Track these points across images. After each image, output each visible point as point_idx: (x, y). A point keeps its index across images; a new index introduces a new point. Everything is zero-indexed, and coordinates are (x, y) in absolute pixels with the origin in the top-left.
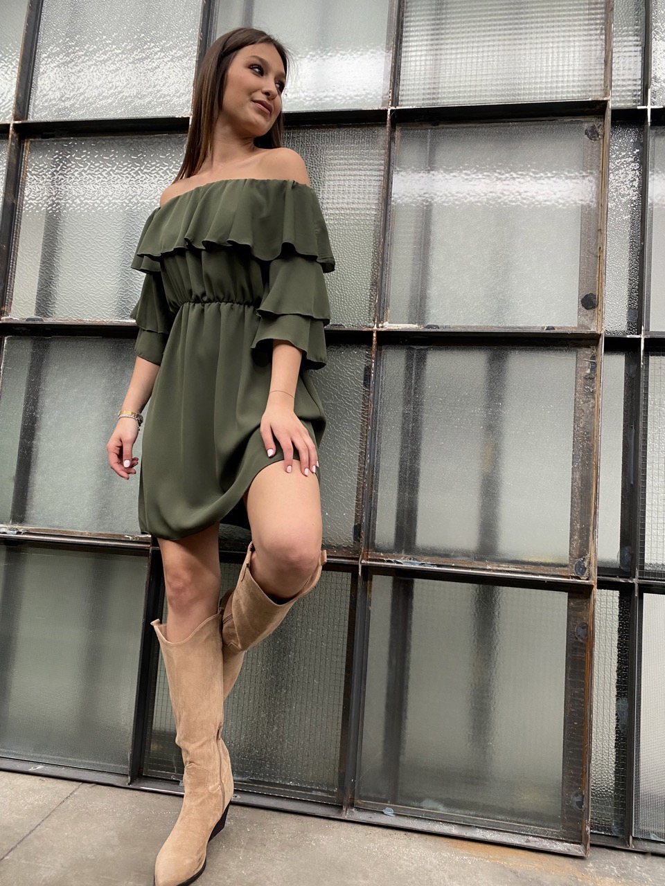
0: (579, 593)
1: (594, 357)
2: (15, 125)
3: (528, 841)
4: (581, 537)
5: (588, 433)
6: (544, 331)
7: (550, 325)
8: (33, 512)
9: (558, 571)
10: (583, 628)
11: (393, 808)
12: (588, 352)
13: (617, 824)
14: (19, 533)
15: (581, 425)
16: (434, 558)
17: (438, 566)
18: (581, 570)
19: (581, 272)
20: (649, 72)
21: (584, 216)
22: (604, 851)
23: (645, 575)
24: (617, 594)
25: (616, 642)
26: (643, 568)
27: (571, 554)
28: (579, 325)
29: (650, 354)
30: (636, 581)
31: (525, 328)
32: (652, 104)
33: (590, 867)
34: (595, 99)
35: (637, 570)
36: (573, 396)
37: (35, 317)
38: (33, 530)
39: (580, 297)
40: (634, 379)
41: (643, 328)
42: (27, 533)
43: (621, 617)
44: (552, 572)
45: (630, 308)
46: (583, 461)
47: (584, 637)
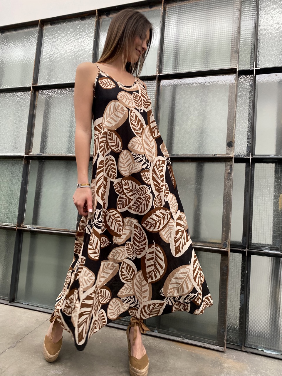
0: (224, 254)
1: (231, 166)
2: (32, 87)
3: (204, 345)
4: (226, 233)
5: (229, 194)
6: (213, 156)
7: (216, 154)
8: (39, 221)
9: (217, 246)
10: (226, 267)
11: (158, 330)
12: (229, 164)
13: (239, 341)
15: (226, 191)
18: (225, 246)
19: (227, 133)
20: (255, 55)
21: (229, 112)
22: (233, 350)
23: (250, 247)
24: (241, 255)
25: (241, 273)
26: (251, 245)
27: (222, 240)
28: (226, 153)
29: (255, 164)
30: (246, 250)
31: (207, 155)
32: (256, 67)
33: (225, 355)
34: (232, 68)
35: (247, 246)
36: (223, 180)
37: (39, 153)
38: (39, 227)
39: (227, 143)
40: (249, 173)
41: (251, 154)
42: (37, 228)
43: (242, 263)
44: (215, 246)
45: (248, 146)
46: (226, 205)
47: (226, 271)
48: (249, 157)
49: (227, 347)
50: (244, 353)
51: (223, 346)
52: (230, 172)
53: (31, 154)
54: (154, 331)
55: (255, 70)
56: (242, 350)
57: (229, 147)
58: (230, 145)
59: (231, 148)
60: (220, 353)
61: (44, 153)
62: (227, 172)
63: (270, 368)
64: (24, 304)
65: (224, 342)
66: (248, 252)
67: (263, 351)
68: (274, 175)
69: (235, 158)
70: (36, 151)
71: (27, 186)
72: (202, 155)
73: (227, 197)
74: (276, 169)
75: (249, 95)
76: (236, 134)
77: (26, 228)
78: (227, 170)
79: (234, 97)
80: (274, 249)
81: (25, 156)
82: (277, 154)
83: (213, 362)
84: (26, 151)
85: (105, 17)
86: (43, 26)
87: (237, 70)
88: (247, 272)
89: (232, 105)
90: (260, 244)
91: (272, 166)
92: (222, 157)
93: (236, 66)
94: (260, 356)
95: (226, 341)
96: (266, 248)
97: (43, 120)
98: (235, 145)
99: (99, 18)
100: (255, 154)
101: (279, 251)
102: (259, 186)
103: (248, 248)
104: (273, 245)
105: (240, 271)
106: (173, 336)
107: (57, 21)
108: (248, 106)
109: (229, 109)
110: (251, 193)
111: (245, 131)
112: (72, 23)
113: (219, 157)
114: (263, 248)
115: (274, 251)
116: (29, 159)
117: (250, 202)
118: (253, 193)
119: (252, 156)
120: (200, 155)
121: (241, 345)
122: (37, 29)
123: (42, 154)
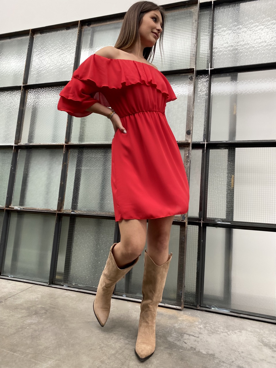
1: (189, 150)
2: (23, 86)
8: (25, 202)
10: (184, 237)
11: (126, 295)
14: (21, 209)
18: (184, 218)
19: (186, 123)
21: (188, 105)
22: (189, 309)
28: (185, 140)
29: (210, 150)
32: (211, 68)
33: (182, 312)
34: (191, 68)
35: (202, 219)
37: (27, 143)
38: (26, 208)
39: (186, 131)
41: (206, 140)
42: (24, 209)
43: (199, 234)
45: (204, 134)
47: (184, 240)
48: (204, 143)
49: (184, 307)
50: (199, 311)
51: (180, 305)
52: (188, 156)
53: (20, 144)
54: (122, 296)
55: (210, 70)
56: (198, 309)
57: (188, 135)
58: (188, 133)
59: (190, 135)
60: (178, 311)
61: (32, 143)
62: (186, 156)
63: (219, 321)
64: (9, 277)
65: (181, 303)
66: (203, 223)
67: (215, 309)
68: (227, 159)
69: (193, 144)
70: (24, 141)
71: (15, 172)
74: (229, 154)
76: (194, 124)
77: (14, 208)
78: (186, 154)
81: (14, 146)
83: (170, 316)
85: (87, 27)
86: (34, 35)
87: (195, 70)
88: (203, 242)
89: (190, 99)
91: (226, 151)
93: (194, 66)
96: (220, 221)
98: (194, 133)
99: (81, 27)
100: (210, 140)
101: (229, 222)
104: (226, 218)
105: (197, 241)
106: (139, 299)
107: (45, 31)
108: (205, 100)
109: (188, 102)
110: (206, 173)
111: (202, 121)
112: (58, 32)
114: (216, 220)
115: (226, 222)
116: (18, 148)
117: (206, 181)
118: (208, 173)
119: (206, 142)
121: (197, 305)
122: (28, 37)
123: (29, 144)
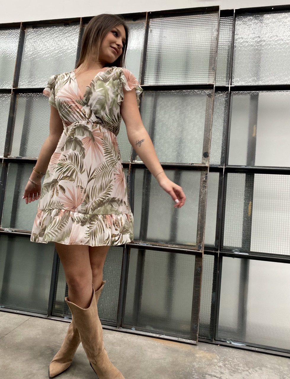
0: (199, 256)
1: (206, 174)
2: (13, 89)
3: (178, 339)
4: (200, 237)
5: (203, 200)
6: (190, 165)
7: (193, 163)
8: (18, 224)
9: (192, 248)
10: (200, 268)
11: (135, 328)
12: (205, 172)
13: (210, 335)
14: (12, 231)
15: (201, 198)
16: (151, 243)
17: (153, 245)
18: (200, 248)
19: (203, 144)
20: (230, 74)
21: (205, 124)
22: (204, 343)
23: (222, 250)
24: (213, 256)
25: (213, 273)
26: (222, 247)
27: (197, 242)
28: (202, 163)
29: (228, 173)
30: (219, 252)
31: (184, 163)
32: (231, 85)
33: (197, 348)
34: (210, 84)
35: (219, 248)
36: (199, 187)
37: (19, 156)
38: (17, 230)
39: (203, 153)
40: (222, 181)
41: (224, 164)
42: (15, 231)
43: (214, 264)
44: (190, 248)
45: (222, 157)
46: (201, 210)
47: (200, 271)
48: (222, 167)
49: (199, 341)
50: (214, 346)
51: (195, 339)
52: (205, 180)
53: (10, 157)
54: (131, 329)
55: (230, 87)
56: (213, 343)
57: (205, 157)
58: (206, 155)
59: (207, 158)
60: (193, 346)
61: (24, 157)
62: (203, 180)
63: (237, 357)
65: (196, 336)
66: (220, 253)
67: (231, 343)
68: (244, 184)
69: (210, 168)
70: (15, 154)
71: (5, 189)
72: (180, 164)
73: (202, 203)
74: (246, 178)
75: (225, 109)
76: (211, 145)
77: (4, 230)
78: (203, 178)
79: (211, 111)
80: (243, 251)
81: (4, 159)
82: (248, 165)
83: (186, 353)
84: (5, 153)
86: (25, 29)
87: (214, 86)
88: (219, 272)
89: (208, 118)
90: (231, 247)
91: (243, 176)
92: (198, 166)
93: (213, 82)
94: (228, 348)
95: (199, 336)
96: (236, 250)
97: (24, 123)
98: (211, 155)
99: (83, 25)
100: (229, 164)
101: (247, 253)
102: (231, 194)
103: (220, 251)
104: (242, 247)
105: (213, 271)
106: (150, 332)
107: (39, 25)
108: (223, 120)
109: (206, 121)
110: (223, 199)
111: (220, 143)
112: (55, 28)
113: (196, 166)
114: (233, 250)
115: (243, 253)
116: (7, 161)
117: (223, 208)
118: (225, 200)
119: (225, 166)
120: (179, 163)
121: (211, 339)
122: (19, 31)
123: (21, 158)
